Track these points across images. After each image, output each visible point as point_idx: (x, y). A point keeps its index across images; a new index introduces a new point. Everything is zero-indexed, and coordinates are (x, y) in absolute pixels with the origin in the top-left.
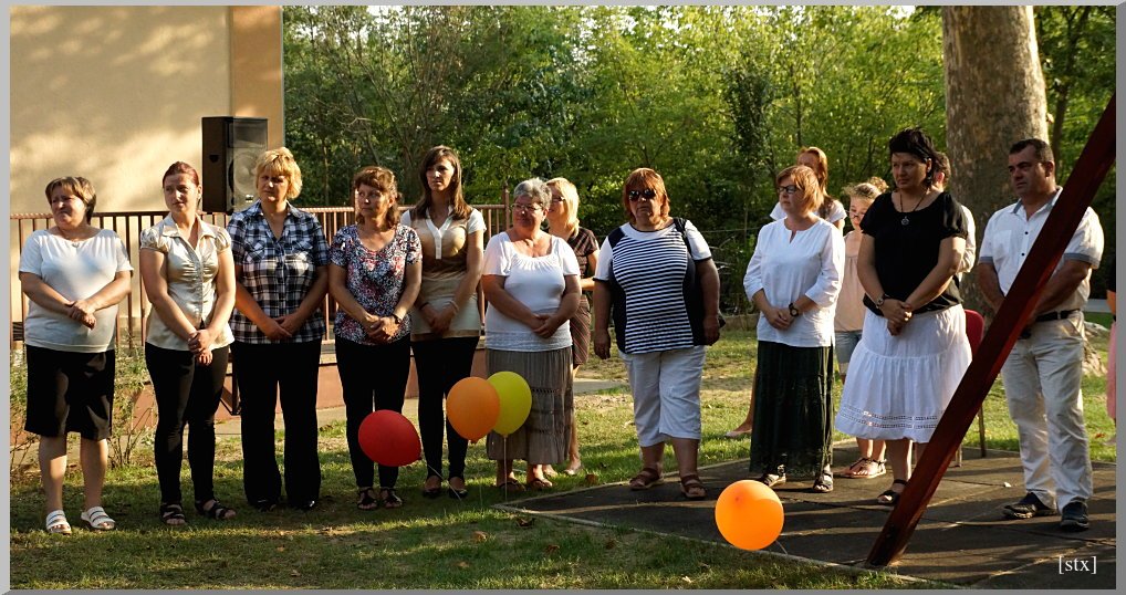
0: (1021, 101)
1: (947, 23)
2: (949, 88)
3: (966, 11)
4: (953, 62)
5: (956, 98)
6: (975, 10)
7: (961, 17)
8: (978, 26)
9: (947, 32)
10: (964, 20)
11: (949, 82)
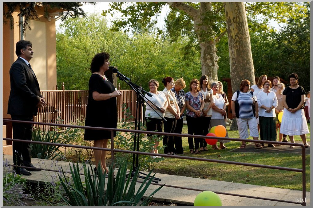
0: (250, 66)
1: (231, 47)
2: (232, 62)
3: (237, 44)
4: (233, 56)
5: (234, 65)
6: (240, 44)
7: (236, 45)
8: (240, 48)
9: (232, 49)
10: (237, 46)
11: (232, 61)
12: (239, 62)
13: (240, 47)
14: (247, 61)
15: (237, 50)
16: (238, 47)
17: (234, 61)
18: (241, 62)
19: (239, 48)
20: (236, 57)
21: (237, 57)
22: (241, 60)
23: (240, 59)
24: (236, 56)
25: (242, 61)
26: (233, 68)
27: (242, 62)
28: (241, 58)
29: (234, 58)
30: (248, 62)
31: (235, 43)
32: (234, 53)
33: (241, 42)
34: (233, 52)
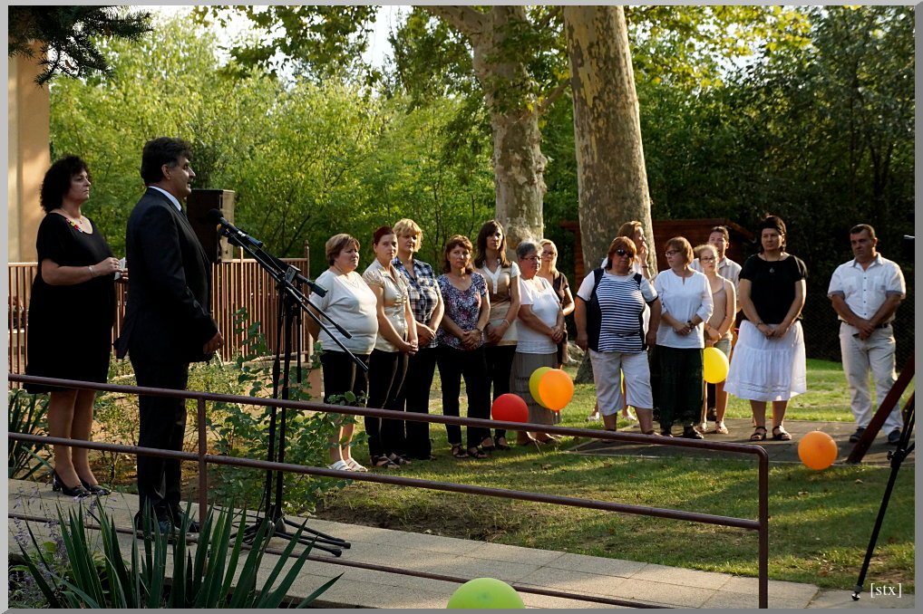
1: (583, 131)
2: (584, 177)
3: (601, 123)
4: (588, 159)
5: (591, 186)
6: (608, 122)
7: (597, 127)
8: (610, 134)
9: (583, 137)
10: (599, 129)
11: (584, 173)
12: (605, 176)
13: (607, 132)
14: (630, 173)
15: (599, 141)
16: (603, 133)
17: (591, 175)
18: (611, 176)
19: (606, 136)
20: (596, 161)
21: (599, 161)
22: (611, 172)
23: (608, 168)
24: (596, 157)
25: (615, 174)
26: (588, 194)
27: (614, 178)
28: (610, 165)
29: (591, 163)
30: (632, 177)
31: (593, 121)
32: (589, 150)
33: (612, 117)
34: (587, 147)
